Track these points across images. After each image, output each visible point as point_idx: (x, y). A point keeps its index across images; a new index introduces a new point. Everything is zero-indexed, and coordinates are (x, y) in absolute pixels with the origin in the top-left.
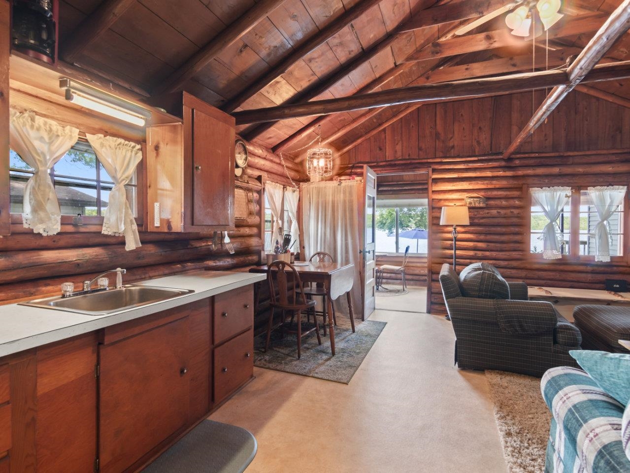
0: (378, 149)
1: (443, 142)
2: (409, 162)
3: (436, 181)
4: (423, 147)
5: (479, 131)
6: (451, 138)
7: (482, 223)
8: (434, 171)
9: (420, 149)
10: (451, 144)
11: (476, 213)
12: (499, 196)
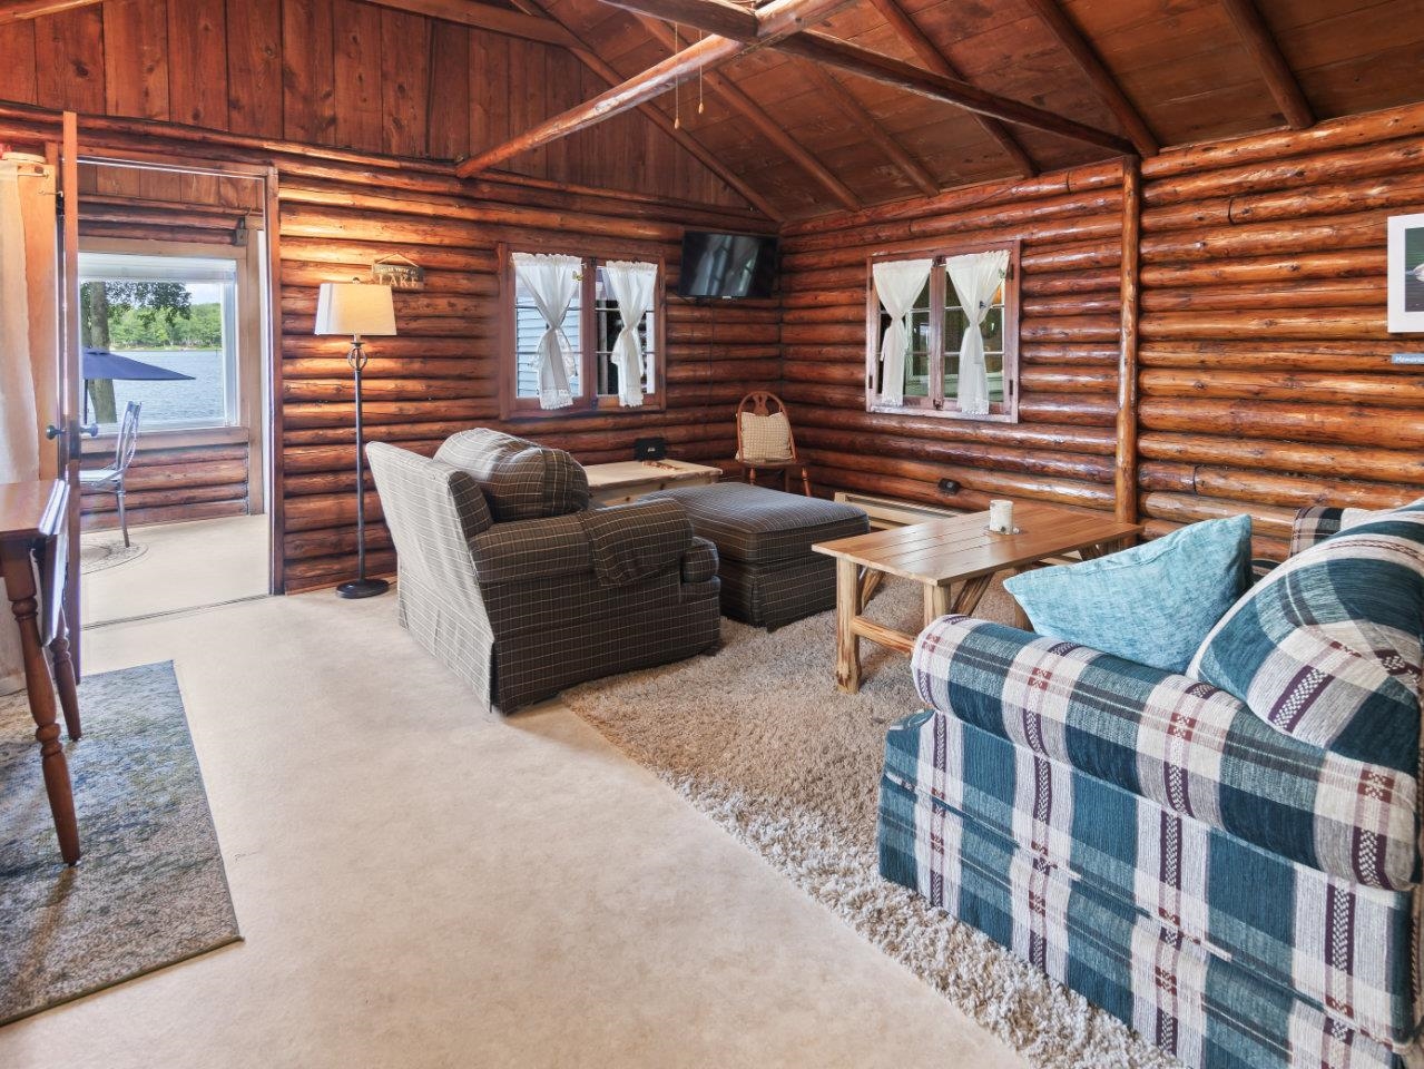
0: (71, 69)
1: (306, 99)
2: (197, 135)
3: (289, 207)
4: (244, 99)
5: (399, 94)
6: (328, 95)
7: (415, 330)
8: (284, 177)
9: (233, 104)
10: (328, 113)
11: (400, 305)
12: (451, 266)
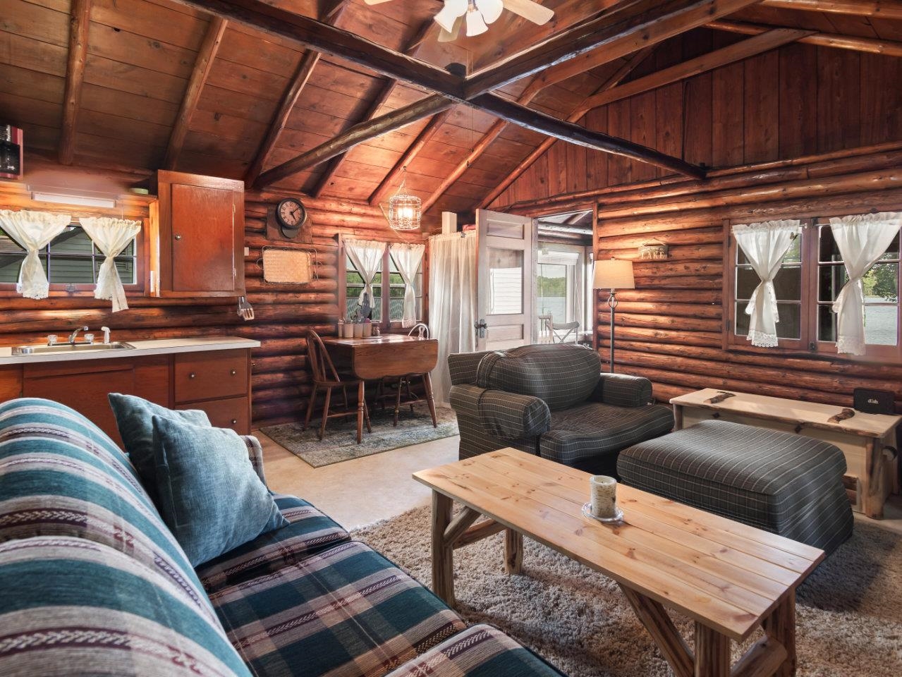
0: (540, 181)
3: (604, 222)
4: (593, 172)
5: (666, 138)
7: (664, 285)
8: (601, 207)
9: (588, 176)
11: (655, 270)
